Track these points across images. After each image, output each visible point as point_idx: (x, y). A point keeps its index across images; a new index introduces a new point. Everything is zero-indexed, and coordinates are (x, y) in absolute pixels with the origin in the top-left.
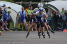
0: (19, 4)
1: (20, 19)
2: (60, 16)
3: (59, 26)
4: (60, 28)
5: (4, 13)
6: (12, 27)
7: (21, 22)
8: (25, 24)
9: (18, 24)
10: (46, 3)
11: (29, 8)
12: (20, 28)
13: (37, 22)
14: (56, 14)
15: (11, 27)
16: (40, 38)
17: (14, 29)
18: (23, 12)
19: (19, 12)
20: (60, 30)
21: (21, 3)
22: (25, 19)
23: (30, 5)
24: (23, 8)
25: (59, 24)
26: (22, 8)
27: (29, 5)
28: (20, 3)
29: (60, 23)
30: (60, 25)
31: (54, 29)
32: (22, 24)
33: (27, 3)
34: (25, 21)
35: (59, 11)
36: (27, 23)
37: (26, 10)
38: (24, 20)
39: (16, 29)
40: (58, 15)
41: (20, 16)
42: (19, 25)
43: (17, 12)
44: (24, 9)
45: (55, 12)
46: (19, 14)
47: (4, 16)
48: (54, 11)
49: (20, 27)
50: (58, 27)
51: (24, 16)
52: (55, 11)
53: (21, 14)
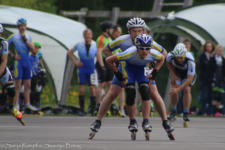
0: (75, 18)
1: (78, 71)
2: (219, 60)
3: (215, 99)
4: (221, 107)
5: (23, 52)
6: (47, 100)
7: (81, 84)
8: (94, 90)
9: (72, 90)
10: (171, 15)
11: (111, 31)
12: (78, 106)
13: (127, 81)
14: (208, 55)
15: (45, 100)
16: (134, 138)
17: (56, 107)
18: (88, 46)
19: (76, 48)
20: (221, 111)
21: (82, 13)
22: (95, 71)
23: (114, 23)
24: (90, 31)
25: (216, 89)
26: (85, 34)
27: (109, 22)
28: (78, 13)
29: (220, 87)
30: (220, 93)
31: (198, 109)
32: (84, 88)
33: (104, 14)
34: (95, 78)
35: (216, 43)
36: (104, 88)
37: (99, 39)
38: (92, 77)
39: (64, 107)
40: (213, 59)
41: (78, 62)
42: (75, 94)
43: (66, 48)
44: (91, 36)
45: (202, 48)
46: (76, 54)
47: (21, 62)
48: (199, 42)
49: (78, 99)
50: (214, 103)
51: (92, 60)
52: (203, 42)
53: (80, 54)
